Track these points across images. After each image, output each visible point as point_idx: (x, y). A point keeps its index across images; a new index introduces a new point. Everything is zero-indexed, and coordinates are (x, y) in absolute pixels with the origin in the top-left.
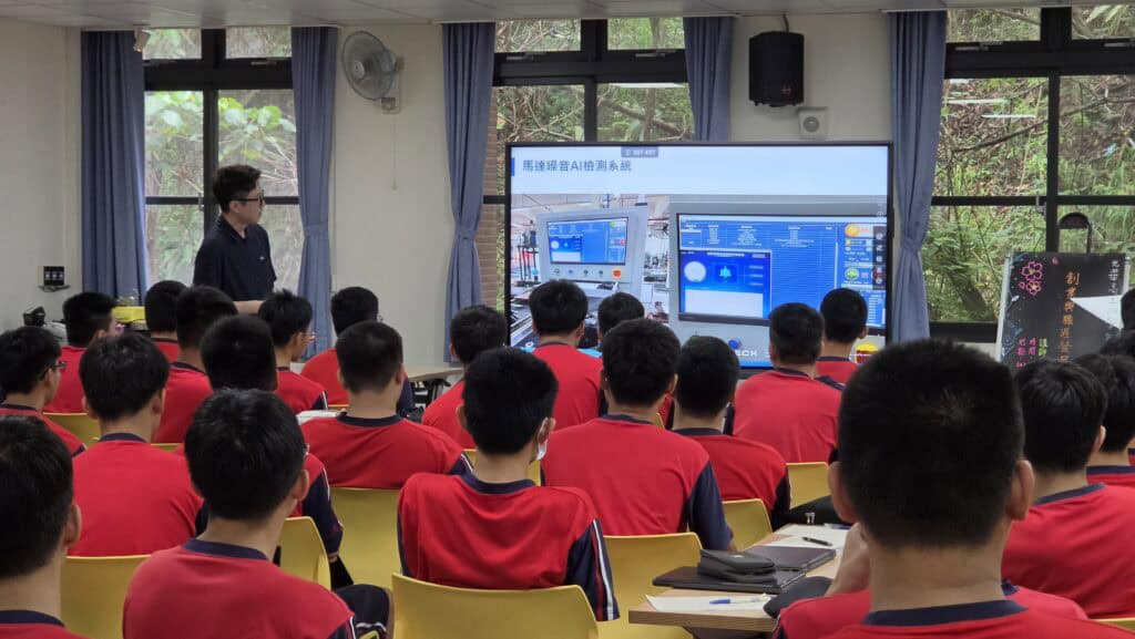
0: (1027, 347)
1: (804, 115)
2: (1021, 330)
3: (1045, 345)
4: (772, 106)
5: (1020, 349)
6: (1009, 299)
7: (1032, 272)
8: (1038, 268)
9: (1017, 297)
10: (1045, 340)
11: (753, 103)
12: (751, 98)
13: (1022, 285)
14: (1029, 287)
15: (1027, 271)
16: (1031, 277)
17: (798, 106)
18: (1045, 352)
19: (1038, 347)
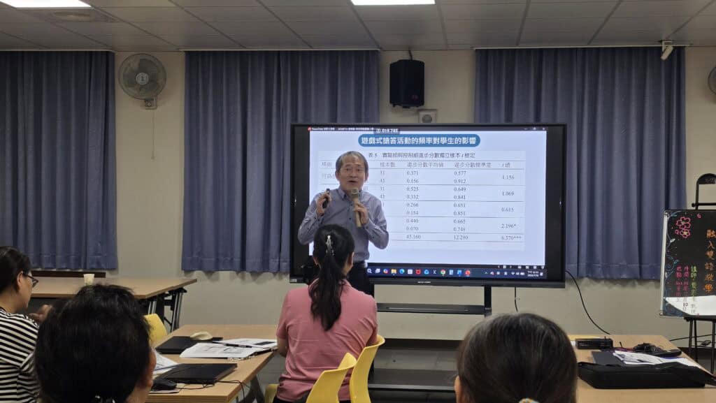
0: (683, 272)
1: (422, 114)
2: (677, 261)
3: (695, 270)
4: (405, 107)
5: (678, 273)
6: (668, 241)
7: (683, 223)
8: (687, 220)
9: (674, 240)
10: (695, 267)
11: (391, 105)
12: (391, 102)
13: (677, 232)
14: (682, 233)
15: (680, 223)
16: (683, 226)
17: (420, 107)
18: (695, 275)
19: (690, 271)
